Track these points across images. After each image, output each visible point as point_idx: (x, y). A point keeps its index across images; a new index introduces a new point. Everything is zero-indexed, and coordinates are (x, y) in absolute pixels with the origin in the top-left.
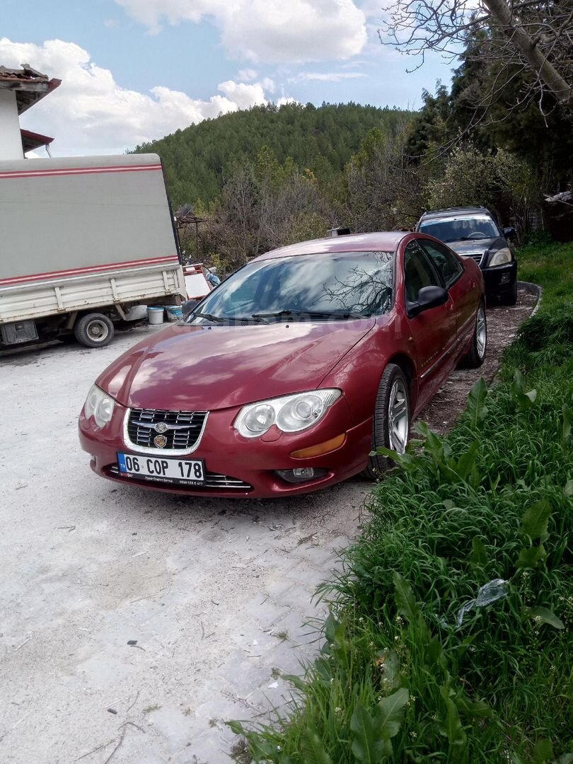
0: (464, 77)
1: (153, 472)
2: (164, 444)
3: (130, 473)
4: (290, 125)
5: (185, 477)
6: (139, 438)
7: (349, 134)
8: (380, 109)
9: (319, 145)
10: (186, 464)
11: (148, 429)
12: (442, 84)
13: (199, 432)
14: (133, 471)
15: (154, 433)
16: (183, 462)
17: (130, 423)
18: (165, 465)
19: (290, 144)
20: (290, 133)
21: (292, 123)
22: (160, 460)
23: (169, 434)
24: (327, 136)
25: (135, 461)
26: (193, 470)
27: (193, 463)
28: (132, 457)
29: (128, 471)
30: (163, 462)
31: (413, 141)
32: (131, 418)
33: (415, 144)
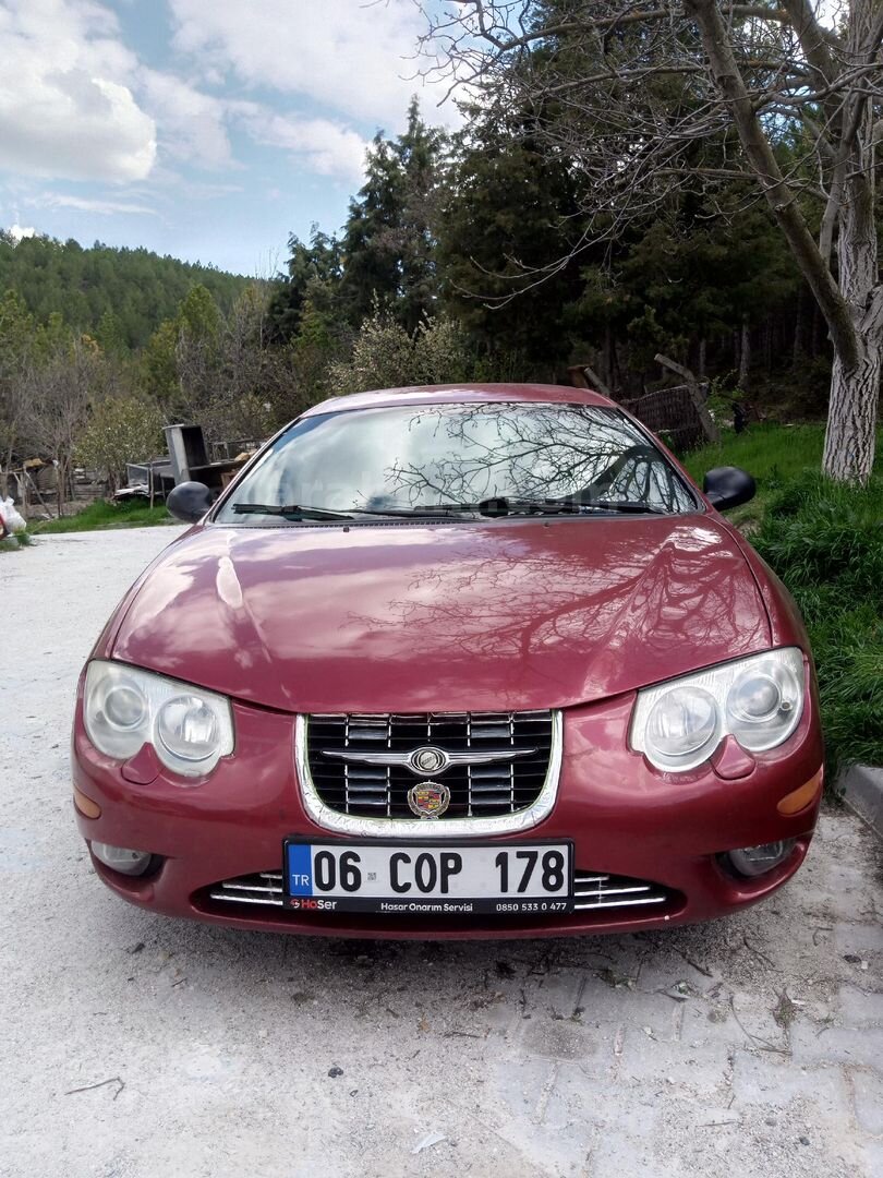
0: (368, 220)
1: (407, 886)
2: (441, 805)
3: (326, 899)
4: (40, 267)
5: (512, 892)
6: (353, 795)
7: (139, 294)
8: (187, 264)
9: (91, 305)
10: (520, 855)
11: (381, 768)
12: (320, 230)
13: (545, 766)
14: (338, 891)
15: (404, 779)
16: (512, 852)
17: (313, 755)
18: (451, 864)
19: (41, 299)
20: (39, 280)
21: (44, 265)
22: (436, 853)
23: (454, 778)
24: (105, 292)
25: (350, 862)
26: (538, 871)
27: (542, 851)
28: (337, 852)
29: (316, 892)
30: (444, 857)
31: (277, 308)
32: (313, 742)
33: (281, 312)
